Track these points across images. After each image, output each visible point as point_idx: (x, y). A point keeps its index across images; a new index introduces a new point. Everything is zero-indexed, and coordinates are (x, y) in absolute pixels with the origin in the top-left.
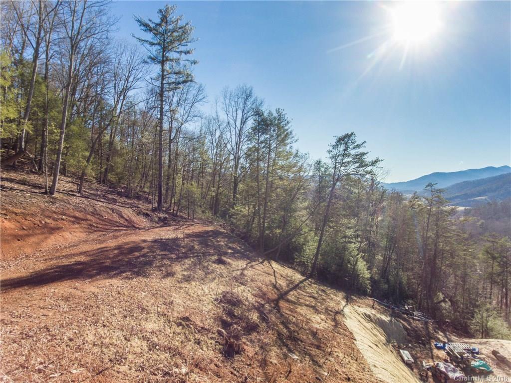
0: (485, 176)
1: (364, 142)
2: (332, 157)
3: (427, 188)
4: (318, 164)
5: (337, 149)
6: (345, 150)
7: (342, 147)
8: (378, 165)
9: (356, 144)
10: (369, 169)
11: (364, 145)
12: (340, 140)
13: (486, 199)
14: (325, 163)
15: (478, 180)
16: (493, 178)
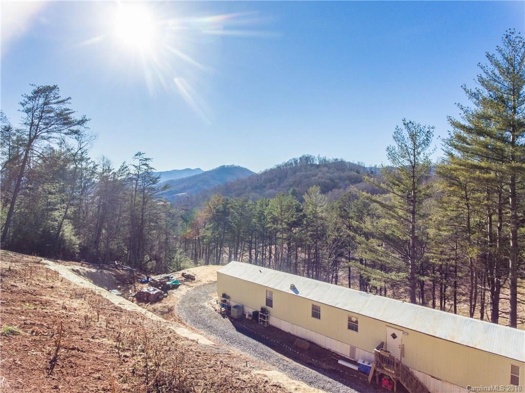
0: (185, 176)
1: (69, 98)
2: (27, 111)
3: (136, 157)
4: (8, 131)
5: (34, 102)
6: (45, 104)
7: (41, 101)
8: (87, 124)
9: (60, 99)
10: (75, 128)
11: (69, 101)
12: (38, 92)
13: (185, 195)
14: (18, 131)
15: (179, 179)
16: (190, 177)
